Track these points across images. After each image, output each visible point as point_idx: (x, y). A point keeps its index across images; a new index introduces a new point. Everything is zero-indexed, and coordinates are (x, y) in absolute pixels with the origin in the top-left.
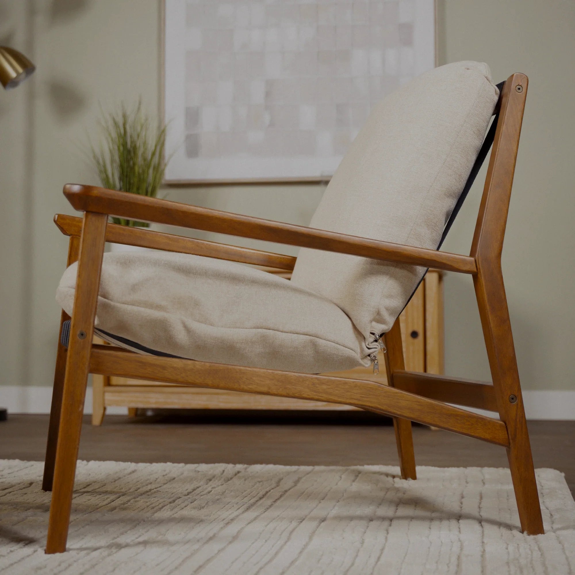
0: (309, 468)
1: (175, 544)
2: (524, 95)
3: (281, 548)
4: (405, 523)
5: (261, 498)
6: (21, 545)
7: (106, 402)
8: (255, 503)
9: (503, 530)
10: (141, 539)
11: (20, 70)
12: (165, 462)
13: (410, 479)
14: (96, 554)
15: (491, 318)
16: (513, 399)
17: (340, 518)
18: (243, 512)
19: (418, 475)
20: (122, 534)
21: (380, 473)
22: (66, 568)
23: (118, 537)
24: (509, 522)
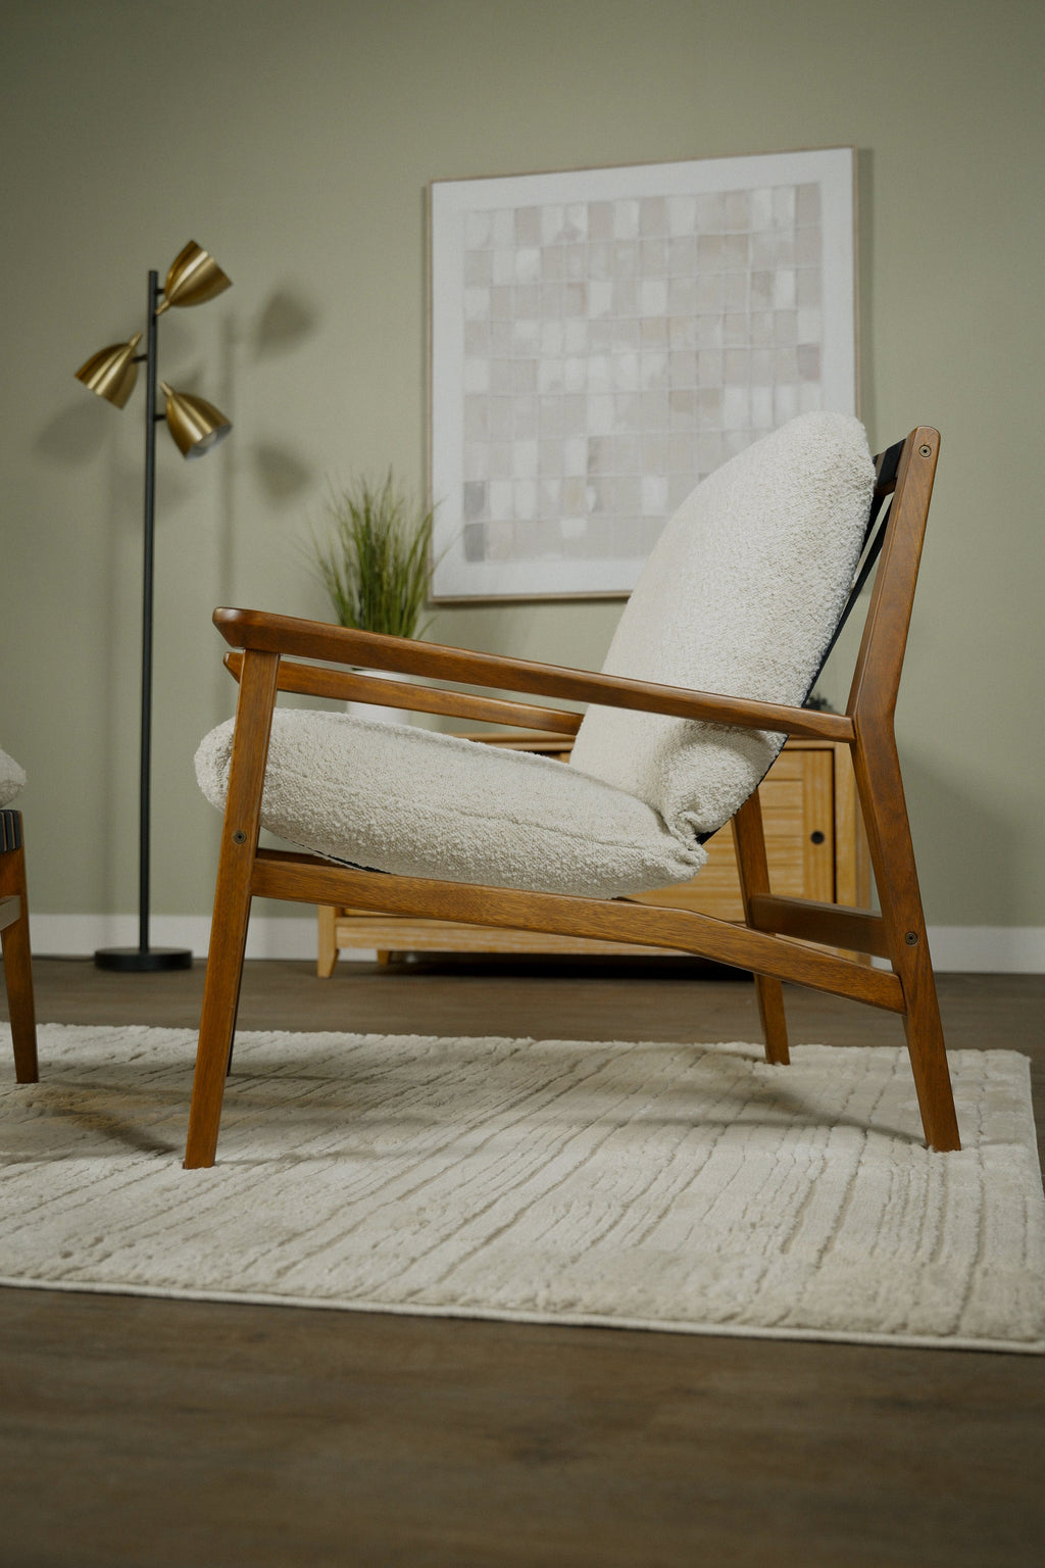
0: (629, 1046)
1: (383, 1157)
2: (933, 462)
3: (545, 1164)
4: (748, 1129)
5: (537, 1091)
6: (151, 1155)
7: (339, 941)
8: (526, 1098)
9: (898, 1145)
10: (332, 1150)
11: (208, 429)
12: (408, 1034)
13: (780, 1064)
14: (258, 1170)
15: (877, 809)
16: (911, 938)
17: (647, 1122)
18: (504, 1111)
19: (792, 1059)
20: (308, 1141)
21: (735, 1054)
22: (208, 1190)
23: (301, 1145)
24: (909, 1131)
